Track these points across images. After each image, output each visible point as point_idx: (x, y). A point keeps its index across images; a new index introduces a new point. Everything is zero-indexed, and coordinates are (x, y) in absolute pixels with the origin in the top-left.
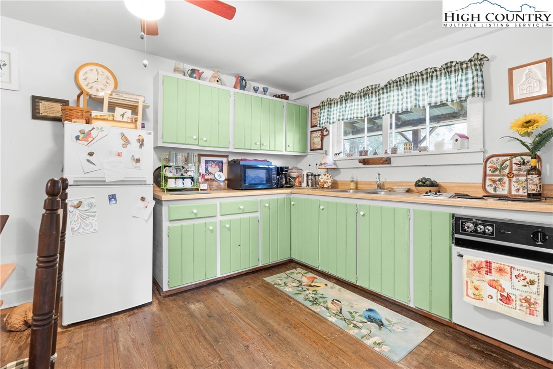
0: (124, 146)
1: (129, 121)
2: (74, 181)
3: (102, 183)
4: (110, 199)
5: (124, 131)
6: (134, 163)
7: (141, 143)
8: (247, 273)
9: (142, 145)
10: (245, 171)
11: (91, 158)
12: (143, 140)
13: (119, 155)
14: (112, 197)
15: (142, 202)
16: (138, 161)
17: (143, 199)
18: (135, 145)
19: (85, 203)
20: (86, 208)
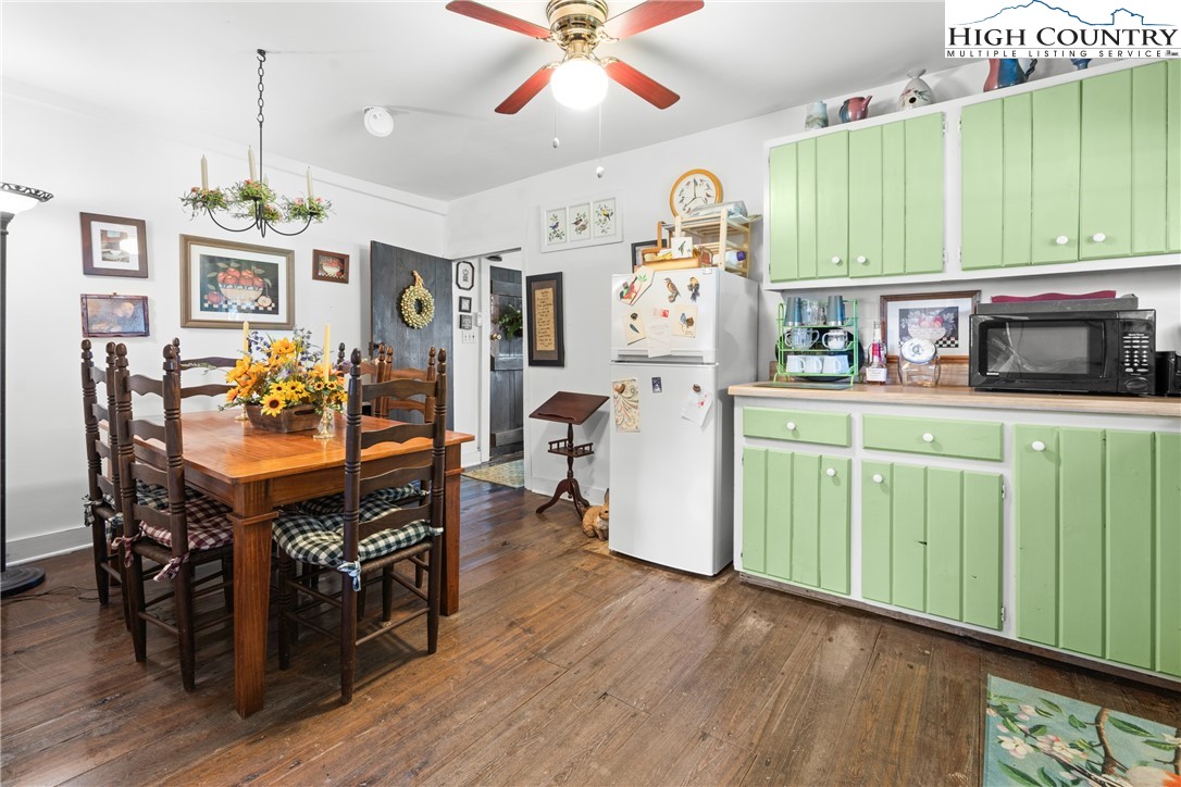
0: (672, 299)
1: (691, 255)
2: (620, 356)
3: (642, 359)
4: (654, 385)
5: (670, 275)
6: (685, 326)
7: (695, 290)
8: (966, 637)
9: (694, 296)
10: (986, 333)
11: (634, 323)
12: (697, 286)
13: (665, 315)
14: (657, 382)
15: (696, 395)
16: (690, 322)
17: (697, 389)
18: (686, 293)
19: (628, 387)
20: (629, 395)
